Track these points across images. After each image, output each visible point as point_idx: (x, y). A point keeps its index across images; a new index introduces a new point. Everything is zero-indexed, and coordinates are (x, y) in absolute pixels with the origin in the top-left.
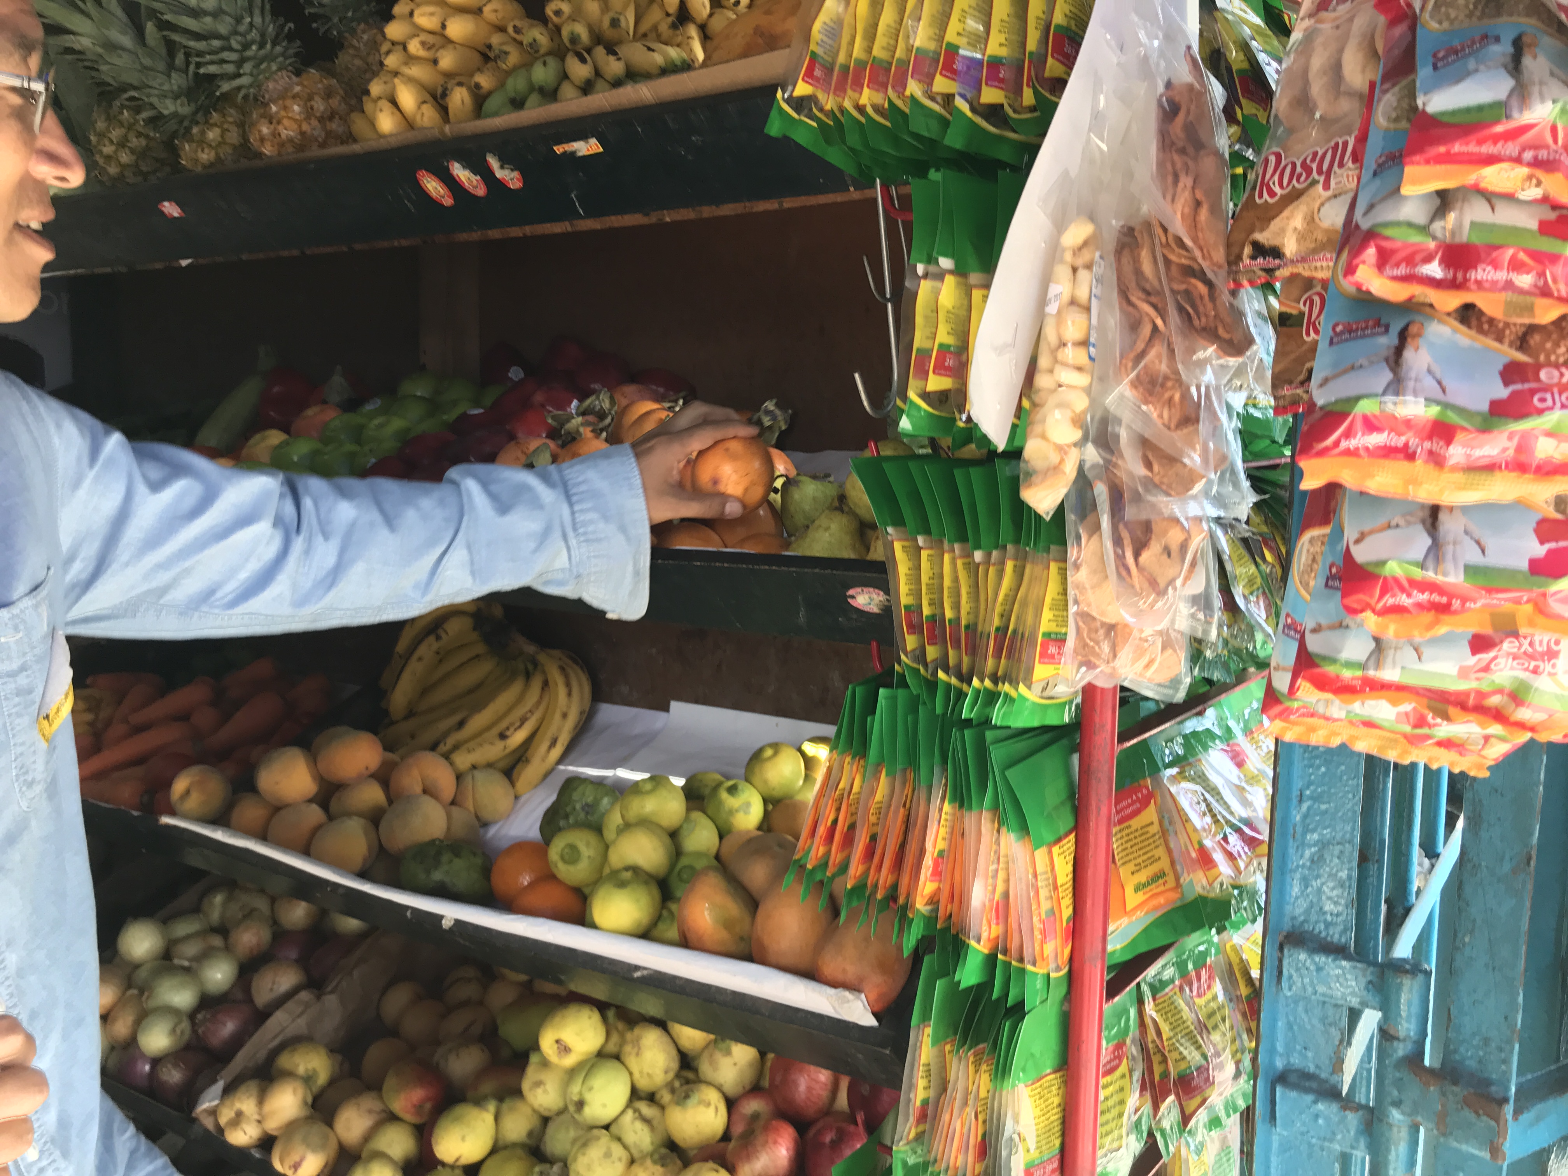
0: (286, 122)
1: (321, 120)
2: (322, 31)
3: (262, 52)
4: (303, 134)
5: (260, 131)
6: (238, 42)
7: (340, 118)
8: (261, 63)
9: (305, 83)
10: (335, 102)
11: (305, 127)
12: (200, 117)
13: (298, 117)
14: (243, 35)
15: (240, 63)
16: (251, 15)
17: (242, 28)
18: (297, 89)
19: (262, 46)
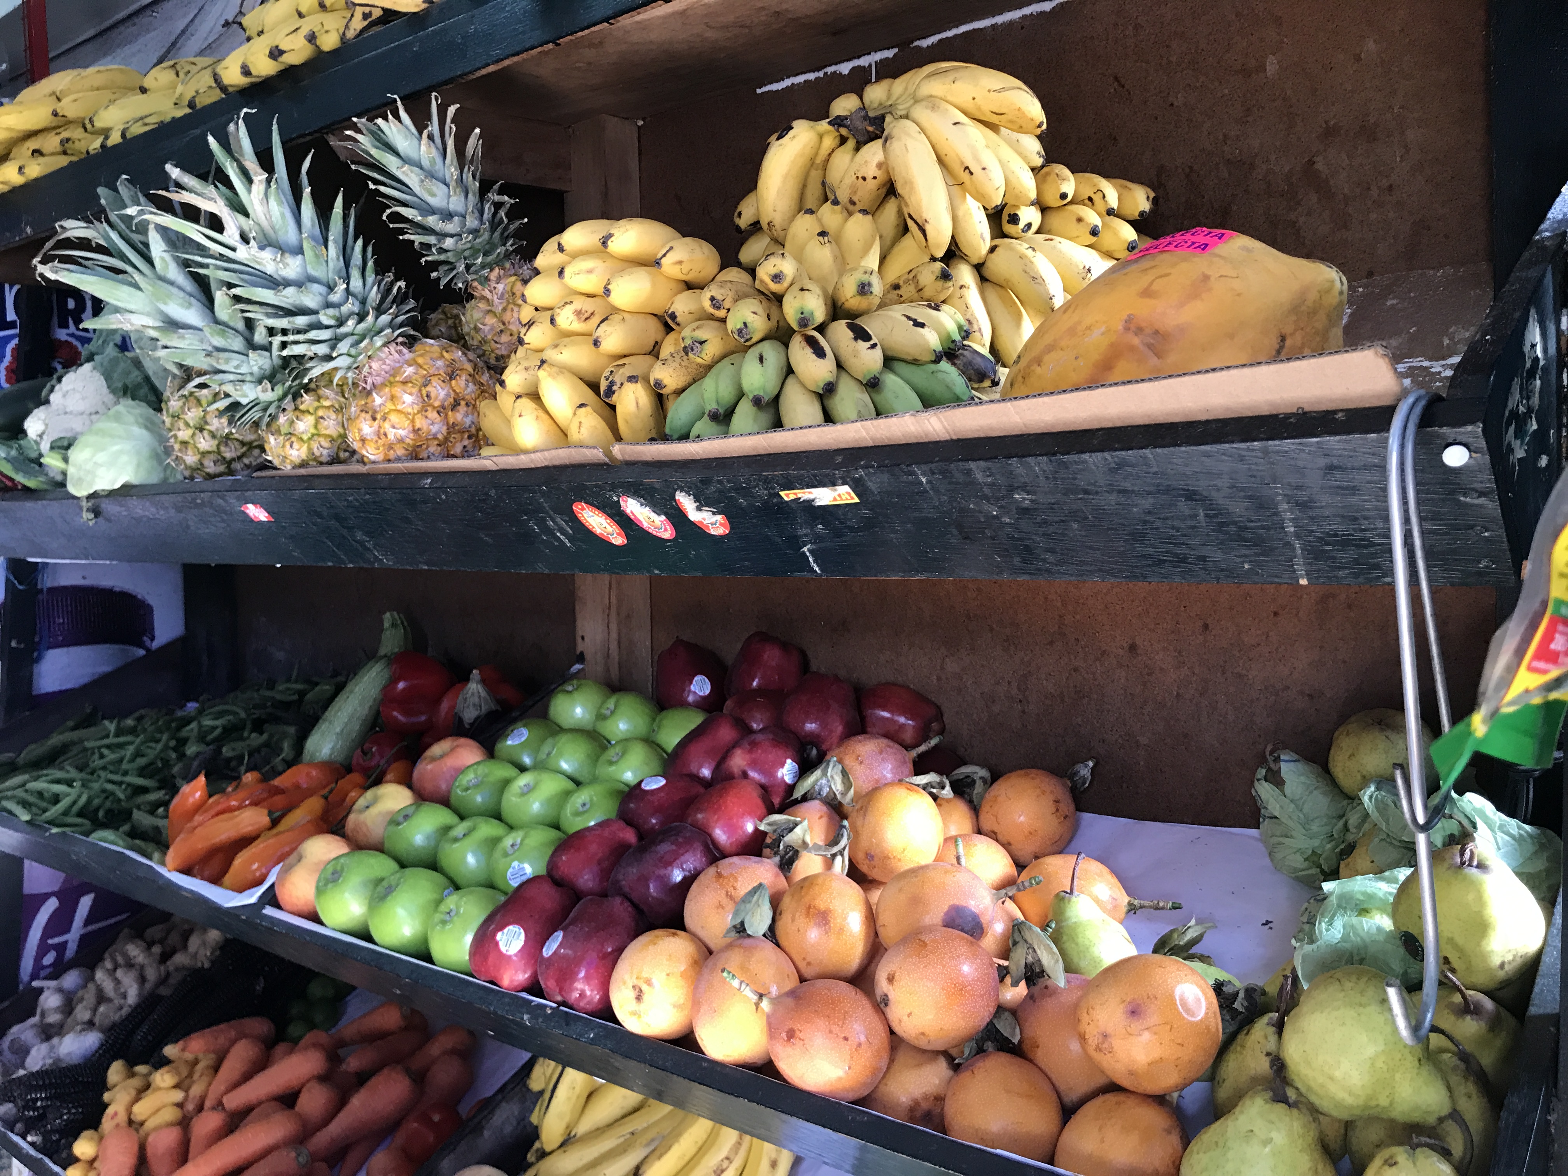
0: (393, 417)
1: (441, 410)
2: (444, 282)
3: (362, 326)
4: (416, 431)
5: (360, 430)
6: (332, 317)
7: (467, 405)
8: (361, 341)
9: (420, 360)
10: (461, 384)
11: (420, 422)
12: (288, 403)
13: (410, 410)
14: (337, 306)
15: (335, 341)
16: (347, 279)
17: (335, 298)
18: (409, 371)
19: (362, 317)
